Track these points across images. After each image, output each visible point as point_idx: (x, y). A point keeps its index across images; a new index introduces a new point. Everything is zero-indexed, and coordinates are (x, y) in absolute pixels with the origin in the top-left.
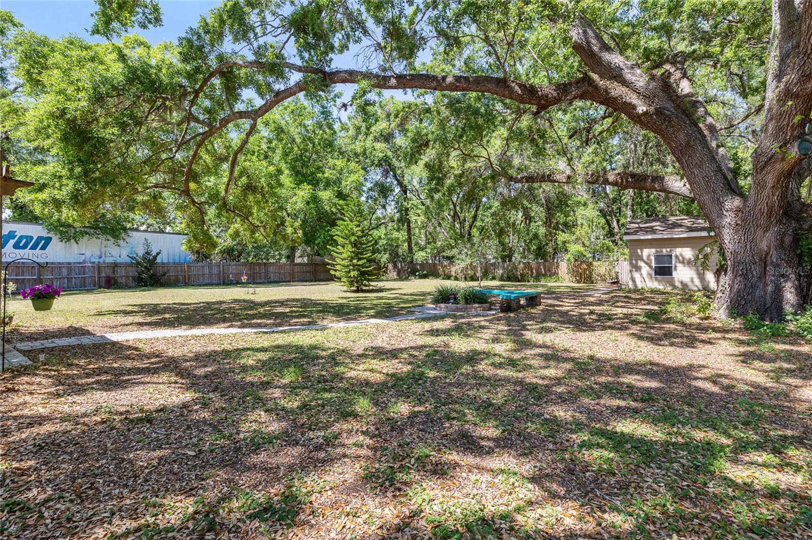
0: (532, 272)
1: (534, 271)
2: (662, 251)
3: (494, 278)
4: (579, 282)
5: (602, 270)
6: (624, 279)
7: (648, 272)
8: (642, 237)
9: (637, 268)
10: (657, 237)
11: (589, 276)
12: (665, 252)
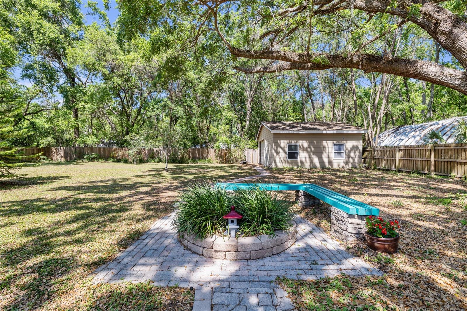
0: (189, 156)
1: (191, 155)
2: (292, 142)
3: (160, 161)
4: (222, 163)
5: (236, 155)
6: (249, 160)
7: (283, 155)
8: (282, 132)
9: (278, 153)
10: (290, 132)
11: (228, 159)
12: (293, 142)
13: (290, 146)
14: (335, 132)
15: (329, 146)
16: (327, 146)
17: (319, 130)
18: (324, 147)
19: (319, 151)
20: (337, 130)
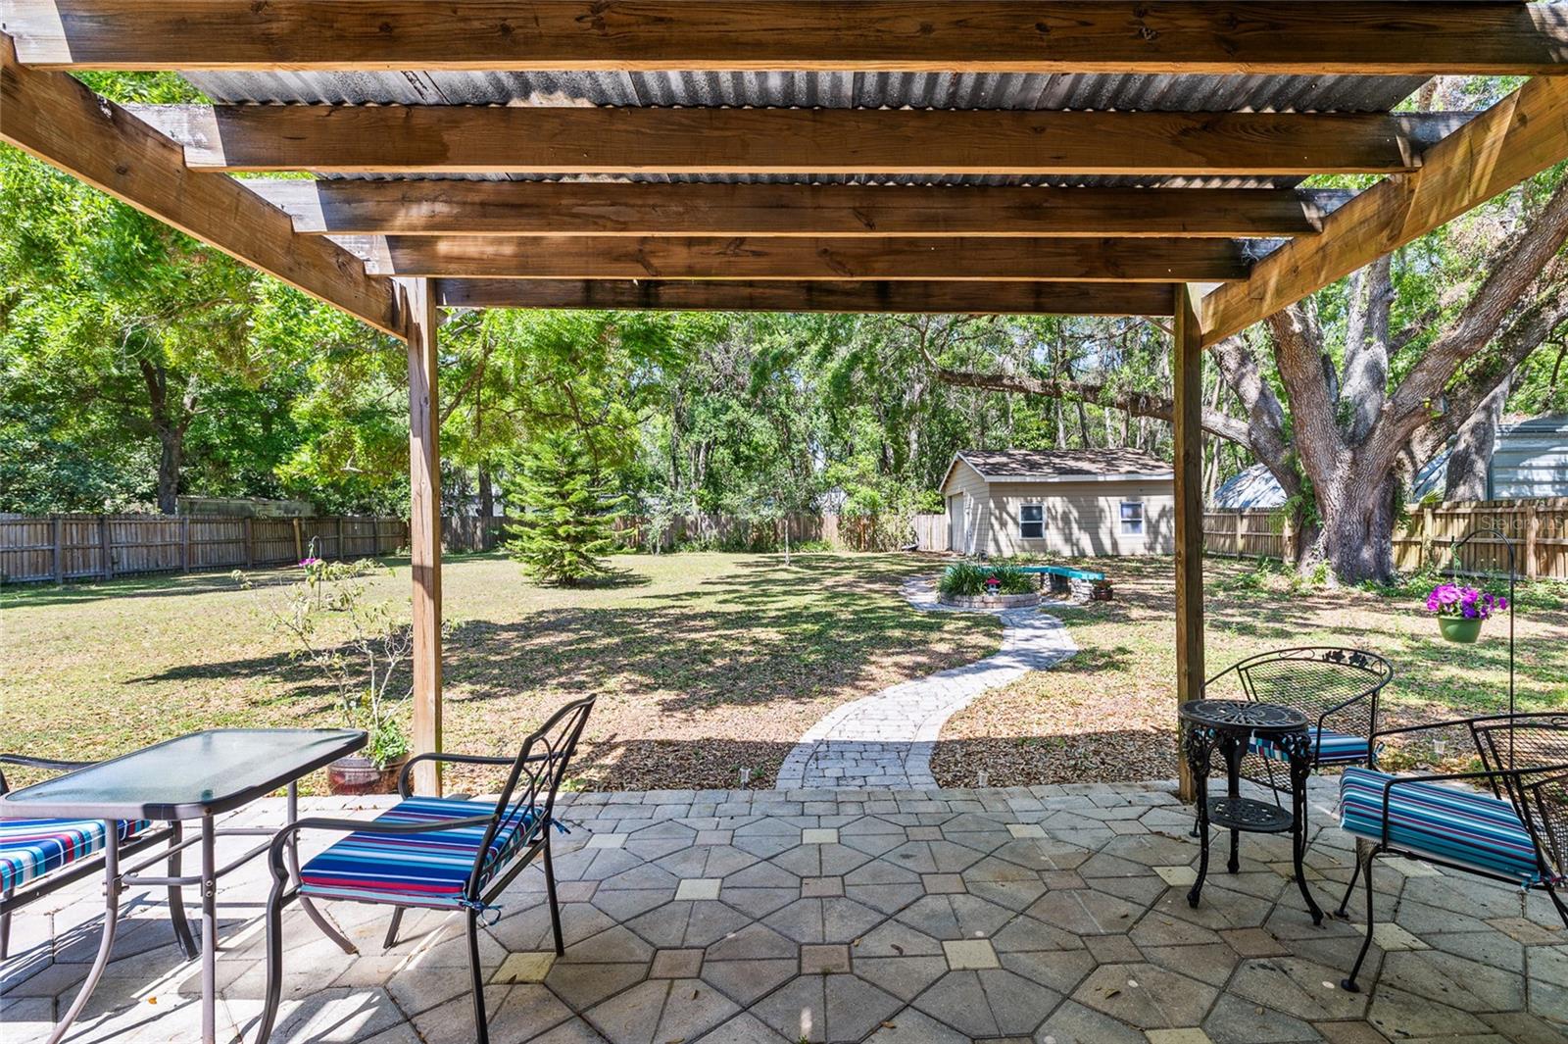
0: (776, 533)
1: (780, 531)
2: (1031, 502)
4: (857, 550)
5: (890, 528)
6: (923, 544)
7: (1014, 532)
8: (1009, 479)
9: (1003, 524)
10: (1028, 479)
11: (873, 539)
12: (1035, 502)
13: (1027, 511)
14: (1123, 478)
15: (1112, 507)
16: (1107, 509)
17: (1088, 473)
18: (1102, 511)
19: (1091, 522)
20: (1129, 472)
